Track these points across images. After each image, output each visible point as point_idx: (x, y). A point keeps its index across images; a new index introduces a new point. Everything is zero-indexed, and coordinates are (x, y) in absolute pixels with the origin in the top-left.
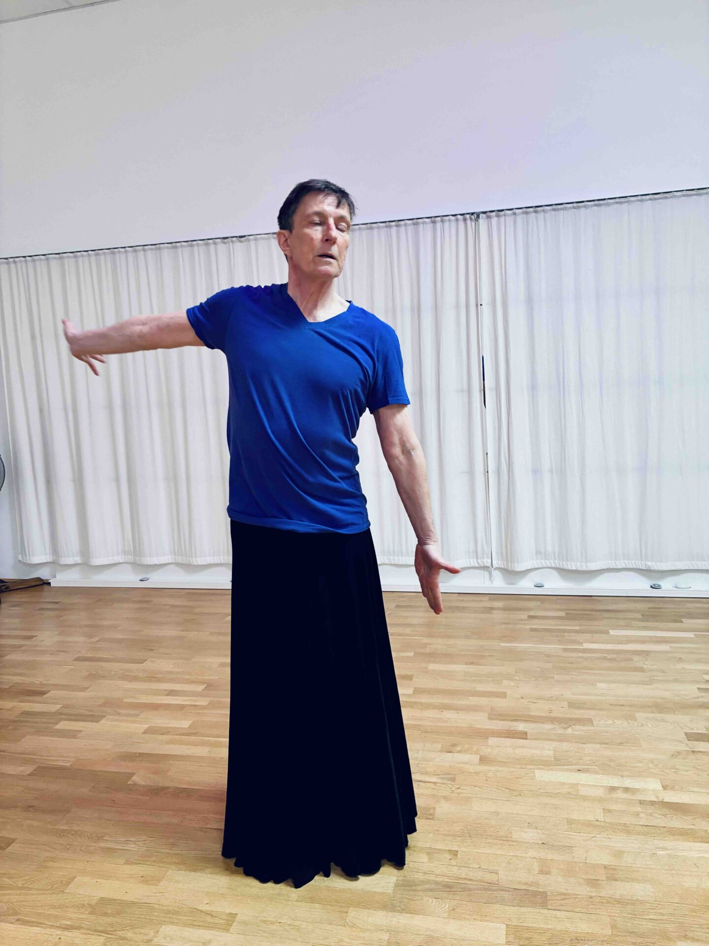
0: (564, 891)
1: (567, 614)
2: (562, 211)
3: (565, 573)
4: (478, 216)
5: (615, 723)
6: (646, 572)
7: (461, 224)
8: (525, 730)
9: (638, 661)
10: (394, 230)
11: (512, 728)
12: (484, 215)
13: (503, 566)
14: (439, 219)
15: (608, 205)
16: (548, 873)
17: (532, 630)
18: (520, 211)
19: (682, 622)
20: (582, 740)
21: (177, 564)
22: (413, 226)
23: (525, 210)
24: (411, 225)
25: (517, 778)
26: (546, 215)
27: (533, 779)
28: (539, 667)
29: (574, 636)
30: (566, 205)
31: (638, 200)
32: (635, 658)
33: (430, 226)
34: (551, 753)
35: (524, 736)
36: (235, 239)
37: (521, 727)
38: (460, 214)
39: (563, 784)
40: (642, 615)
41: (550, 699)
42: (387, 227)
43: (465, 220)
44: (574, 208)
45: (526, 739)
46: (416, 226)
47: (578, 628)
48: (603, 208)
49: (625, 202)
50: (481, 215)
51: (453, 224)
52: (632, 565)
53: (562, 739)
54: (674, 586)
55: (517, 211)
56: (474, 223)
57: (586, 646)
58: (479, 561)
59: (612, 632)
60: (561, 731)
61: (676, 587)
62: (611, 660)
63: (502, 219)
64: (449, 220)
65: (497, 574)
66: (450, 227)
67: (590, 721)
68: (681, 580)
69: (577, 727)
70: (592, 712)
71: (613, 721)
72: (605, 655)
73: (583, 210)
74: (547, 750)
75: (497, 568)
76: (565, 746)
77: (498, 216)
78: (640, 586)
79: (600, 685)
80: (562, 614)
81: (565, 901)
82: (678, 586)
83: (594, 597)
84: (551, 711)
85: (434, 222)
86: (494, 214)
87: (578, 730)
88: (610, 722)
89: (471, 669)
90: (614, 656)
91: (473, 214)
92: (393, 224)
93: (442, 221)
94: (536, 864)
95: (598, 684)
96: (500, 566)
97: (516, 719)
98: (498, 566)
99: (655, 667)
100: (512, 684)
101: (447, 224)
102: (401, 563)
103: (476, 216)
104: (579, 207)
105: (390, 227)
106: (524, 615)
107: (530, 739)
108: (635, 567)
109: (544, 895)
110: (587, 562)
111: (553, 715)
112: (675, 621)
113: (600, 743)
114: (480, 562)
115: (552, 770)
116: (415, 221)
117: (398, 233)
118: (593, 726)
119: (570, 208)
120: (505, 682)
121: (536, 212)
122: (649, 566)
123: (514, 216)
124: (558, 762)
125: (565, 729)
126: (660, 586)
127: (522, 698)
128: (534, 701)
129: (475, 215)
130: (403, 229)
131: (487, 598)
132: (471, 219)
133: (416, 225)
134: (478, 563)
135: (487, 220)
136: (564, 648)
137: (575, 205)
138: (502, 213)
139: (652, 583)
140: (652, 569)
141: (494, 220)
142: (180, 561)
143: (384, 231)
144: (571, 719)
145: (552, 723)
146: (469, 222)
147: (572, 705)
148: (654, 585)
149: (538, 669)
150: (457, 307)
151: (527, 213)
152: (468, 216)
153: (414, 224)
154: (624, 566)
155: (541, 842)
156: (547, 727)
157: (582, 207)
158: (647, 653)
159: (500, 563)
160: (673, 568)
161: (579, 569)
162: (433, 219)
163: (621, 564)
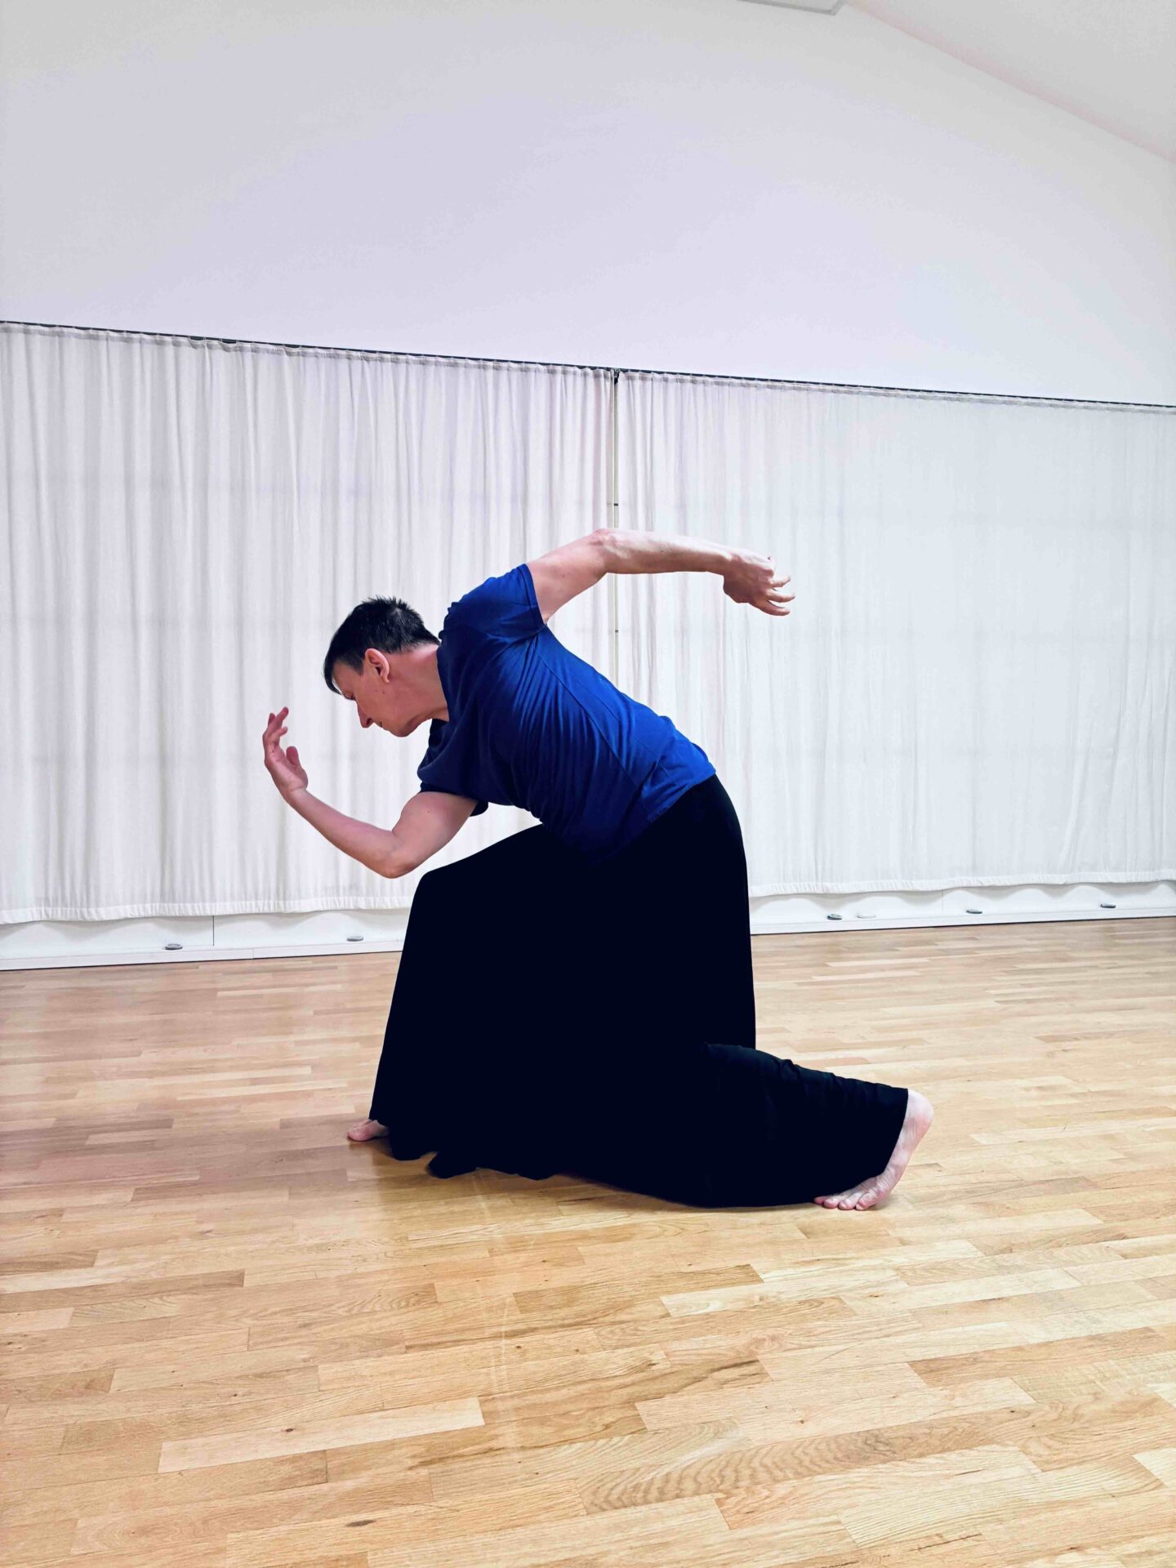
4: (617, 375)
6: (822, 897)
7: (591, 380)
10: (490, 373)
12: (625, 375)
14: (559, 368)
18: (674, 376)
22: (520, 372)
23: (680, 376)
24: (517, 370)
26: (707, 387)
31: (820, 390)
33: (544, 377)
36: (215, 342)
38: (590, 367)
42: (479, 367)
43: (597, 376)
44: (742, 385)
46: (524, 373)
49: (804, 389)
50: (621, 374)
51: (580, 380)
52: (805, 888)
54: (857, 915)
56: (610, 383)
61: (859, 917)
63: (649, 383)
64: (574, 373)
66: (575, 382)
68: (865, 907)
73: (752, 392)
77: (643, 379)
85: (552, 372)
86: (637, 375)
91: (608, 369)
92: (490, 364)
93: (565, 373)
101: (570, 378)
104: (749, 385)
105: (484, 368)
108: (808, 890)
116: (524, 366)
117: (496, 380)
121: (693, 382)
122: (827, 889)
123: (664, 383)
126: (837, 916)
129: (612, 372)
130: (504, 374)
132: (605, 377)
133: (526, 371)
135: (628, 382)
138: (650, 376)
139: (829, 912)
140: (830, 892)
141: (638, 384)
143: (474, 373)
146: (602, 379)
148: (832, 914)
150: (581, 503)
151: (682, 381)
152: (602, 371)
153: (522, 370)
154: (795, 891)
160: (855, 891)
162: (551, 367)
163: (791, 889)
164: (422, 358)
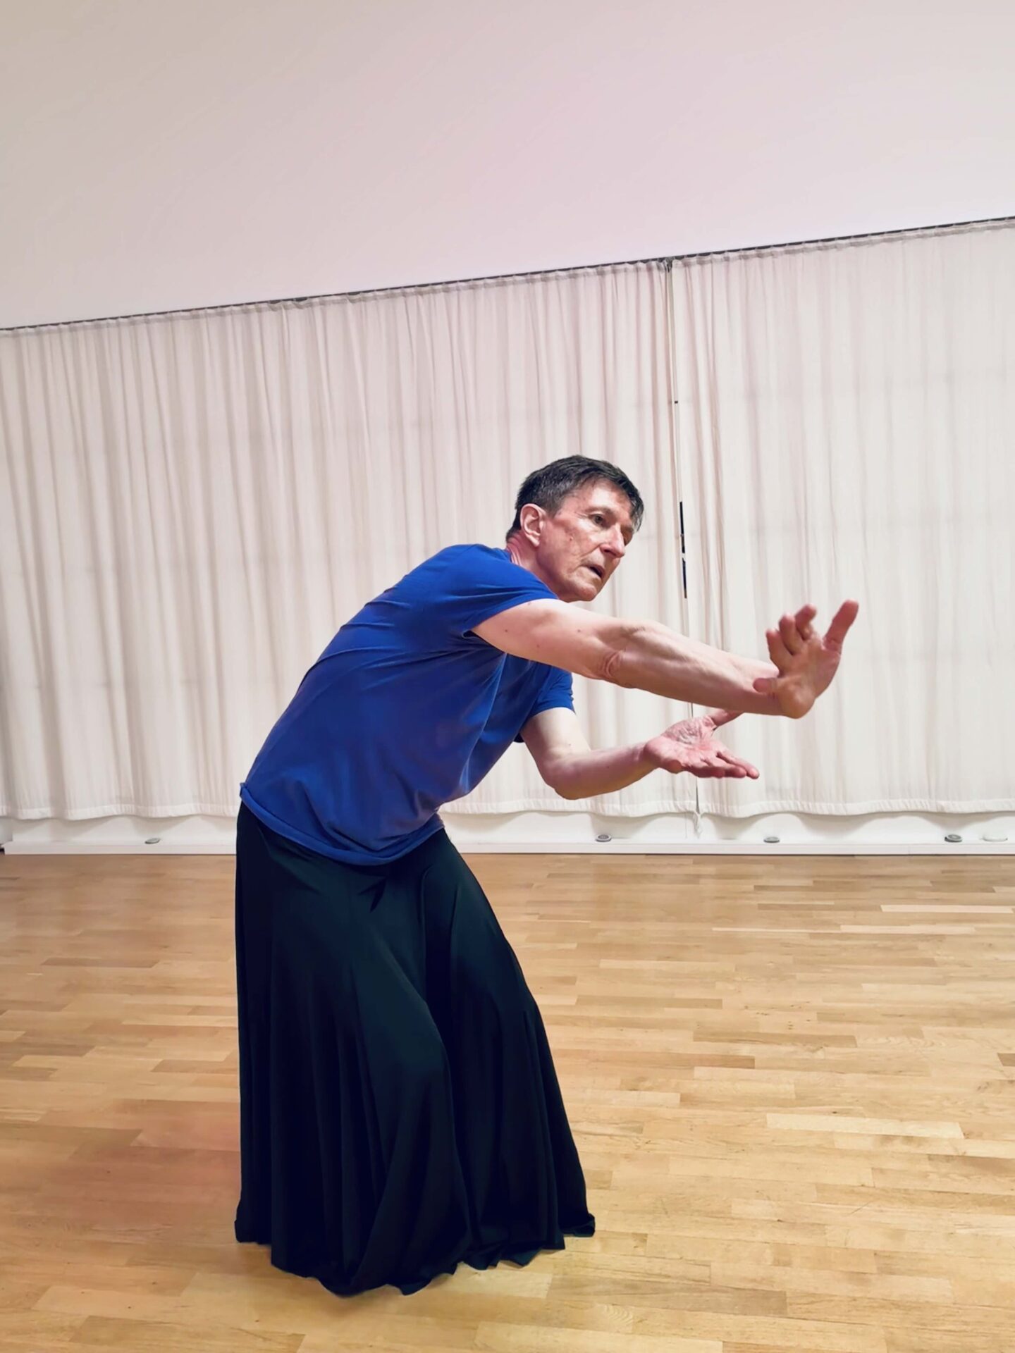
0: (812, 1290)
1: (814, 882)
2: (801, 254)
3: (813, 820)
4: (670, 265)
5: (890, 1041)
6: (938, 816)
7: (644, 275)
8: (751, 1055)
9: (925, 950)
10: (539, 286)
11: (731, 1053)
12: (680, 262)
13: (715, 812)
14: (609, 268)
15: (871, 243)
16: (788, 1264)
17: (761, 907)
18: (736, 254)
19: (994, 891)
20: (841, 1068)
21: (204, 816)
22: (569, 280)
23: (743, 253)
24: (565, 278)
25: (739, 1126)
26: (775, 259)
27: (763, 1127)
28: (772, 962)
29: (827, 916)
30: (807, 245)
32: (922, 946)
33: (595, 280)
34: (791, 1088)
35: (749, 1063)
36: (289, 303)
37: (745, 1050)
38: (642, 261)
39: (810, 1133)
40: (932, 882)
41: (791, 1008)
42: (527, 281)
43: (650, 269)
44: (819, 249)
45: (753, 1068)
46: (573, 279)
47: (832, 903)
48: (864, 249)
50: (675, 262)
51: (632, 277)
52: (916, 806)
53: (807, 1067)
54: (981, 837)
55: (731, 255)
56: (664, 274)
57: (845, 929)
58: (678, 803)
59: (886, 908)
60: (806, 1055)
61: (986, 840)
62: (886, 949)
63: (708, 266)
64: (626, 270)
65: (706, 825)
66: (626, 280)
67: (851, 1040)
68: (992, 828)
69: (832, 1049)
70: (855, 1027)
71: (887, 1039)
72: (875, 942)
73: (833, 253)
74: (786, 1084)
75: (706, 815)
76: (813, 1076)
77: (701, 263)
78: (929, 838)
79: (866, 986)
80: (809, 882)
81: (815, 1306)
82: (986, 838)
83: (857, 858)
84: (790, 1027)
85: (602, 274)
86: (694, 260)
87: (833, 1053)
88: (882, 1040)
89: (665, 966)
90: (889, 943)
91: (661, 260)
92: (538, 276)
93: (614, 272)
94: (768, 1251)
95: (863, 985)
96: (711, 811)
97: (737, 1038)
98: (706, 811)
99: (952, 958)
100: (731, 987)
101: (621, 276)
102: (556, 809)
103: (667, 263)
104: (826, 248)
105: (533, 281)
106: (749, 886)
107: (759, 1068)
108: (920, 808)
109: (782, 1296)
110: (846, 802)
111: (794, 1032)
112: (983, 890)
113: (869, 1072)
114: (679, 805)
115: (792, 1112)
116: (572, 272)
117: (546, 292)
118: (856, 1047)
119: (813, 250)
120: (719, 985)
121: (759, 256)
122: (942, 808)
123: (726, 262)
124: (802, 1101)
125: (813, 1051)
126: (959, 837)
127: (746, 1007)
128: (765, 1013)
129: (665, 261)
130: (552, 285)
131: (690, 860)
132: (659, 268)
133: (574, 277)
134: (676, 806)
135: (684, 269)
136: (810, 934)
137: (820, 244)
138: (708, 258)
139: (946, 833)
140: (947, 811)
141: (696, 269)
142: (209, 812)
143: (523, 288)
144: (821, 1038)
145: (793, 1044)
146: (655, 272)
147: (825, 1016)
148: (950, 836)
149: (771, 964)
150: (639, 404)
151: (746, 258)
152: (654, 264)
153: (570, 277)
154: (903, 808)
155: (776, 1219)
156: (785, 1049)
157: (832, 248)
158: (940, 938)
159: (710, 805)
160: (980, 810)
161: (834, 812)
162: (599, 268)
163: (898, 805)
164: (471, 283)
